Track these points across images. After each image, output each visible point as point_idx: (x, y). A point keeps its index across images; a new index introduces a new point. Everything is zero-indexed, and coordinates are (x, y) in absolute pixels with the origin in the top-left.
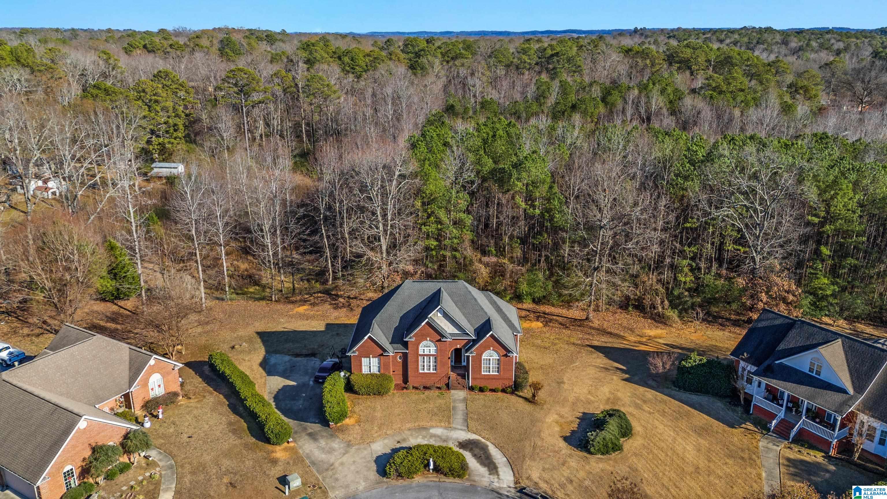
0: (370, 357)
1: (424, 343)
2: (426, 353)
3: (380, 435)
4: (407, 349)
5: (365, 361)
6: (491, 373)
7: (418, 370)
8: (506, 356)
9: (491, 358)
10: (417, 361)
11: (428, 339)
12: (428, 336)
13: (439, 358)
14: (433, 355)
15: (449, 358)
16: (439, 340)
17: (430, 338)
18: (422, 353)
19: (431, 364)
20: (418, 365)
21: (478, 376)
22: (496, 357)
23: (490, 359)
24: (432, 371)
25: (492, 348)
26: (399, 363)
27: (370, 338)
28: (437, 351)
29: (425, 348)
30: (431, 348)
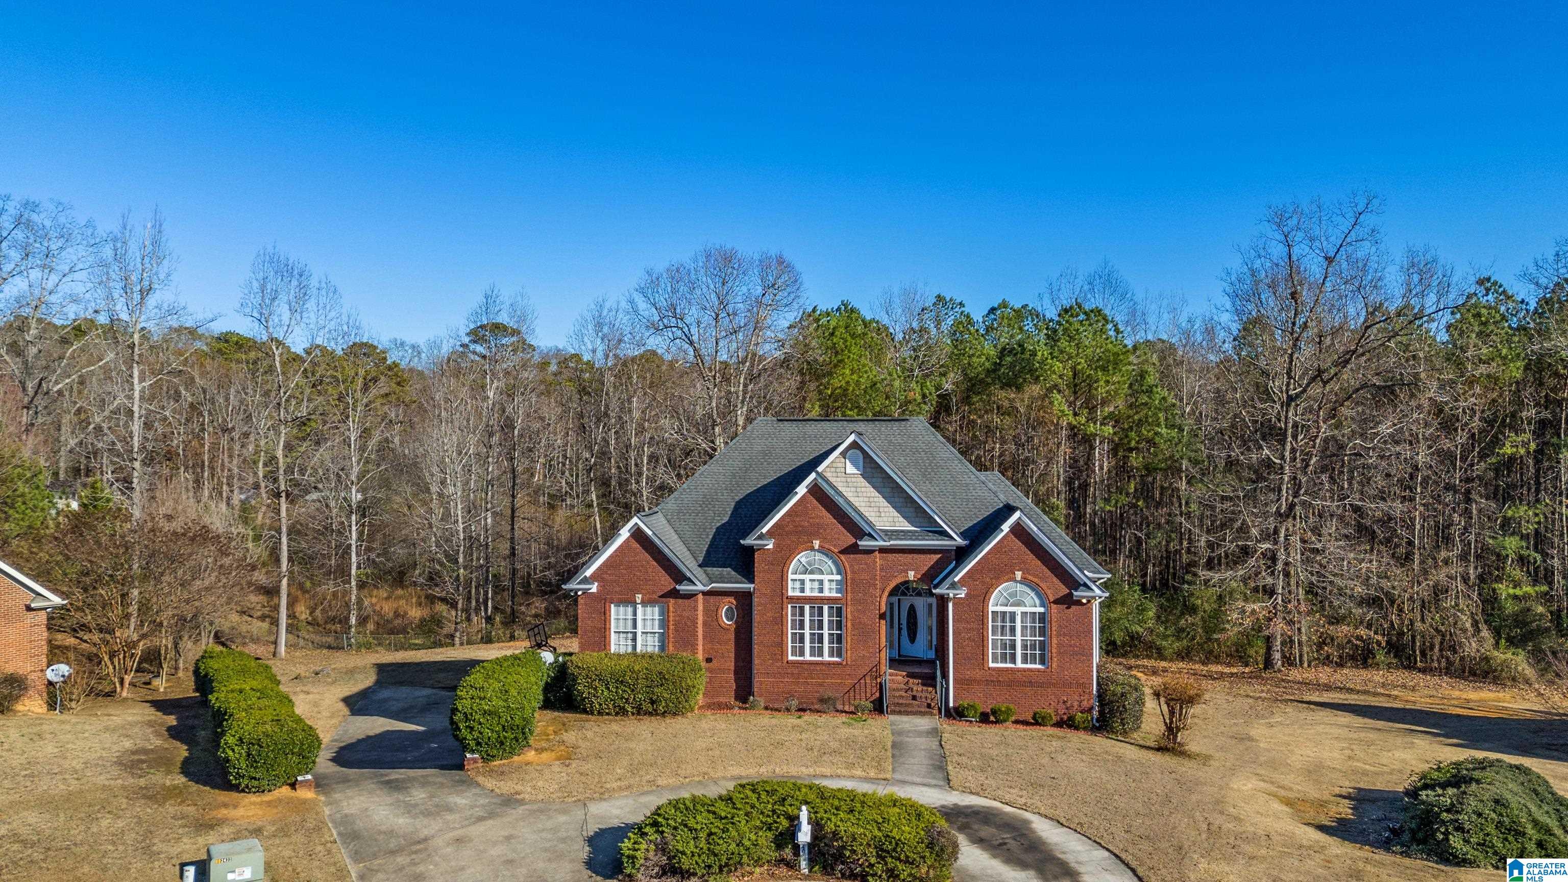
0: (634, 604)
1: (803, 557)
2: (808, 593)
3: (629, 787)
4: (752, 581)
5: (618, 615)
6: (1020, 664)
7: (783, 653)
8: (1067, 601)
9: (1018, 610)
10: (780, 621)
11: (816, 544)
12: (816, 535)
13: (848, 612)
14: (829, 600)
15: (882, 616)
16: (853, 549)
17: (823, 539)
18: (798, 593)
19: (826, 632)
20: (782, 634)
21: (978, 674)
22: (1032, 605)
23: (1013, 616)
24: (826, 658)
25: (1019, 575)
26: (726, 630)
27: (638, 534)
28: (842, 586)
29: (807, 577)
30: (826, 578)
